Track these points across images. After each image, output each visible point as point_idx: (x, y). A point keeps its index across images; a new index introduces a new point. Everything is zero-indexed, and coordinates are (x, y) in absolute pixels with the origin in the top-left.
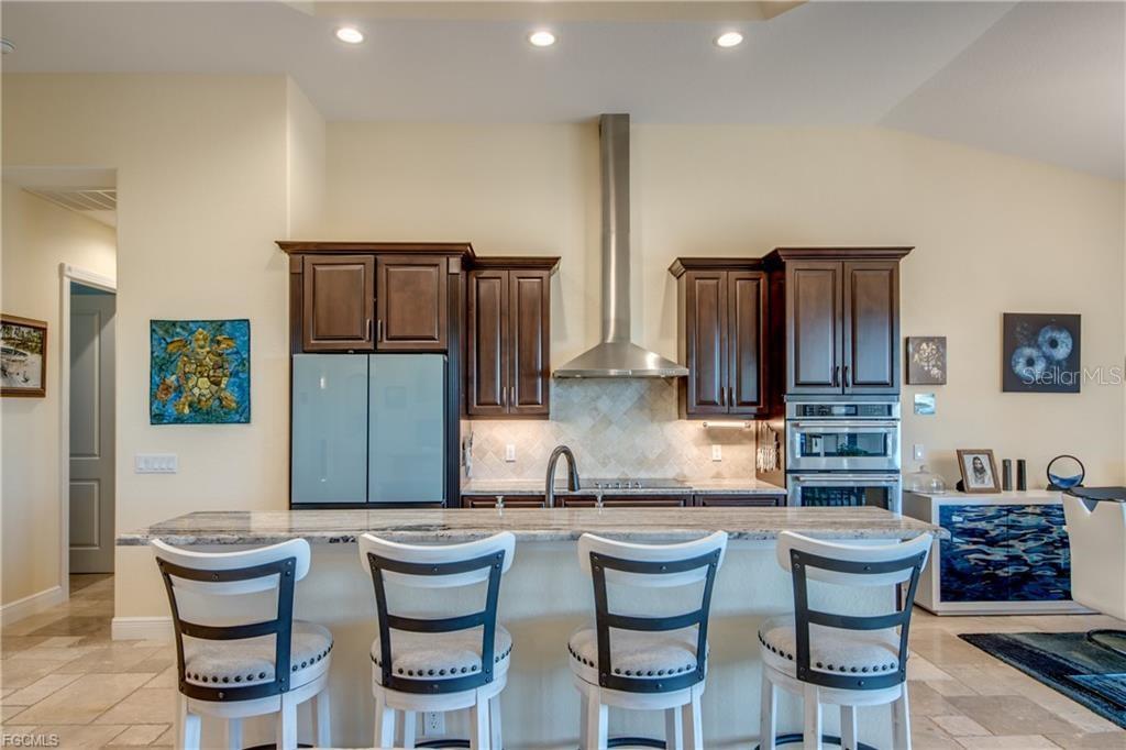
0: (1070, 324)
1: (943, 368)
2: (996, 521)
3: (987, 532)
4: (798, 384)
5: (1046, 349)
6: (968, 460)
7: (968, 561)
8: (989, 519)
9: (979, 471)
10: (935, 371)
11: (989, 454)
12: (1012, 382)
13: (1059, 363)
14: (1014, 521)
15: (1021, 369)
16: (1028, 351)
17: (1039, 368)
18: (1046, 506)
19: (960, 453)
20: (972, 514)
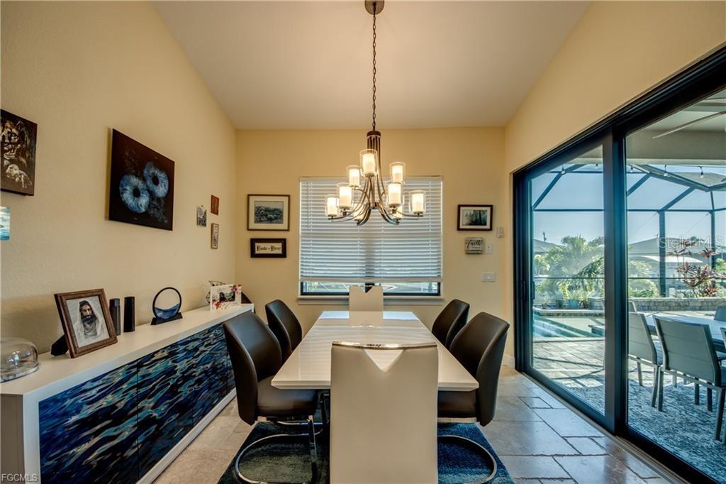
0: (167, 166)
2: (125, 386)
3: (113, 407)
5: (149, 182)
6: (73, 307)
7: (89, 465)
8: (115, 388)
9: (89, 320)
13: (159, 199)
14: (143, 376)
15: (128, 197)
16: (135, 181)
17: (144, 201)
18: (172, 346)
19: (60, 300)
20: (94, 392)
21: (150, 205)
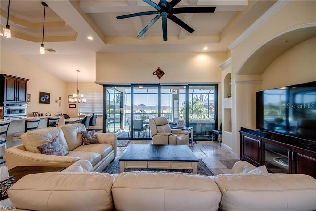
0: (49, 94)
1: (30, 99)
4: (6, 100)
5: (45, 97)
6: (35, 114)
9: (36, 115)
10: (28, 99)
11: (38, 113)
12: (40, 102)
13: (47, 100)
15: (42, 100)
16: (43, 98)
17: (44, 100)
19: (33, 113)
21: (45, 101)
